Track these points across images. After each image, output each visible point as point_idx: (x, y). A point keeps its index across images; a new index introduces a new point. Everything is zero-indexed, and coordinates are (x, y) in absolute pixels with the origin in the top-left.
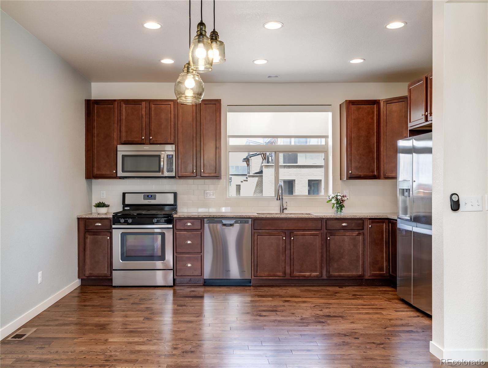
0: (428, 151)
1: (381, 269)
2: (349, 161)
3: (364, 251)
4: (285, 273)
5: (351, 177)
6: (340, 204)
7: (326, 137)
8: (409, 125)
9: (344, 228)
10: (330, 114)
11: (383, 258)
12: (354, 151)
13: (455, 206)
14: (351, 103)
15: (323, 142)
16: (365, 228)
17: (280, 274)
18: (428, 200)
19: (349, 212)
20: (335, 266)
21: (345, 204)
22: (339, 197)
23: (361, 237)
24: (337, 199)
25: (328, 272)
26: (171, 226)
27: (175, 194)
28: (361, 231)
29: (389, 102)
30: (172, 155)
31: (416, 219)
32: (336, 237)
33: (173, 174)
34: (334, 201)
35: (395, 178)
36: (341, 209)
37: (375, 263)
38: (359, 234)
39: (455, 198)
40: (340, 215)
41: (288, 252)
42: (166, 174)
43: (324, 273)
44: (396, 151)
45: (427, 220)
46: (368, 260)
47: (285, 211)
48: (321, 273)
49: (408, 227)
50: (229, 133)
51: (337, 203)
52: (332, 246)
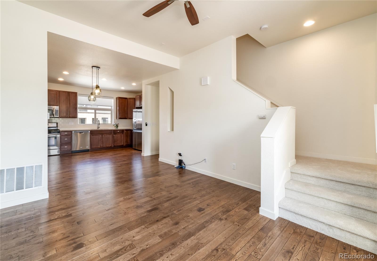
0: (141, 112)
1: (128, 143)
2: (119, 114)
3: (123, 138)
4: (101, 146)
5: (120, 118)
6: (117, 126)
7: (111, 106)
8: (136, 106)
9: (118, 133)
10: (113, 100)
11: (128, 140)
12: (120, 111)
13: (146, 125)
14: (120, 98)
15: (110, 108)
16: (124, 132)
17: (99, 147)
18: (141, 125)
19: (119, 128)
20: (116, 143)
21: (118, 126)
22: (117, 124)
23: (123, 135)
24: (116, 125)
25: (114, 145)
26: (59, 134)
27: (57, 123)
28: (123, 133)
29: (130, 98)
30: (58, 110)
31: (138, 129)
32: (116, 135)
33: (58, 116)
34: (115, 125)
35: (132, 119)
36: (118, 127)
37: (127, 141)
38: (122, 134)
39: (146, 124)
40: (117, 129)
41: (102, 140)
42: (55, 116)
43: (113, 145)
44: (132, 112)
45: (141, 129)
46: (125, 141)
47: (99, 128)
48: (112, 145)
49: (136, 131)
50: (78, 103)
51: (116, 126)
52: (115, 137)
